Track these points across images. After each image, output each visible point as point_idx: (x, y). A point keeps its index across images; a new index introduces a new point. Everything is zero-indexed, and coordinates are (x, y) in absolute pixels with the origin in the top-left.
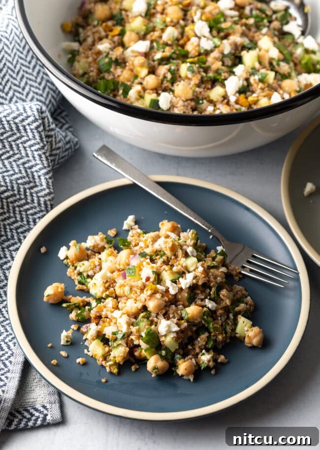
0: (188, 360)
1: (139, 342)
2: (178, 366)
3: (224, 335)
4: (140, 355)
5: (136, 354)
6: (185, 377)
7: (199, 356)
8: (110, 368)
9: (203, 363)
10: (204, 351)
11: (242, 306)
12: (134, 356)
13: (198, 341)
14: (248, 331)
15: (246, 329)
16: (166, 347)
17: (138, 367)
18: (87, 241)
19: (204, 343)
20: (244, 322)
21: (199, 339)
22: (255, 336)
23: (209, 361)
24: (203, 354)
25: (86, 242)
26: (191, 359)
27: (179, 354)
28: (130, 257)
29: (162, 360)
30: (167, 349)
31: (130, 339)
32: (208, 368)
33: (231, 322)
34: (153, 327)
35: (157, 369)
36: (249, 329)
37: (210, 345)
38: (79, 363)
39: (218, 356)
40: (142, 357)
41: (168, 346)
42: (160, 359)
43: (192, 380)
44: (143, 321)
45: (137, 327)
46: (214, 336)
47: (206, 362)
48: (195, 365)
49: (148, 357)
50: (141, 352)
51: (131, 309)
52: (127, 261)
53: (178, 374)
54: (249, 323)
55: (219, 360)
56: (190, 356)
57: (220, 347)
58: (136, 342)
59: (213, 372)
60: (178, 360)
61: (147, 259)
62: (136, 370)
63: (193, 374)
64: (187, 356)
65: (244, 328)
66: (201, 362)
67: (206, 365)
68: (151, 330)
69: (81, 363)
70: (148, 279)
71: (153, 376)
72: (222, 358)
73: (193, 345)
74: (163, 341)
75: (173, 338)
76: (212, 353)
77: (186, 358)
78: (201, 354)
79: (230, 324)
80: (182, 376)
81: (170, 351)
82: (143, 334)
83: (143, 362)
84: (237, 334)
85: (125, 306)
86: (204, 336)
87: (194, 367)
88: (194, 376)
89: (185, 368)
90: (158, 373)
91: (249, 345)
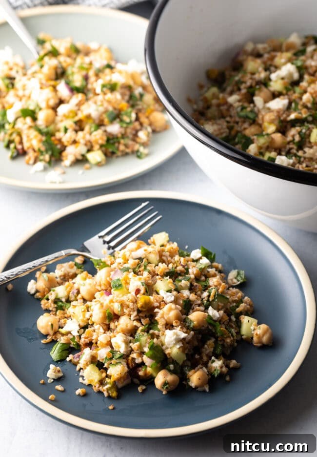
0: (198, 370)
1: (142, 359)
2: (189, 379)
3: (232, 338)
4: (146, 374)
5: (141, 373)
6: (199, 389)
7: (210, 364)
8: (108, 392)
9: (215, 370)
10: (213, 358)
11: (242, 306)
12: (138, 377)
13: (205, 348)
14: (254, 330)
15: (252, 328)
16: (173, 360)
17: (144, 387)
18: (56, 271)
19: (212, 350)
20: (248, 321)
21: (206, 346)
22: (265, 333)
23: (221, 367)
24: (214, 361)
25: (54, 272)
26: (202, 368)
27: (188, 366)
28: (110, 275)
29: (171, 374)
30: (174, 362)
31: (130, 358)
32: (222, 375)
33: (235, 324)
34: (155, 340)
35: (168, 383)
36: (256, 327)
37: (218, 351)
38: (79, 395)
39: (229, 361)
40: (148, 376)
41: (175, 359)
42: (169, 373)
43: (207, 390)
44: (143, 335)
45: (138, 343)
46: (221, 341)
47: (219, 368)
48: (208, 373)
49: (154, 374)
50: (146, 370)
51: (127, 326)
52: (108, 279)
53: (191, 387)
54: (255, 321)
55: (231, 366)
56: (200, 366)
57: (228, 352)
58: (138, 361)
59: (228, 378)
60: (188, 372)
61: (130, 272)
62: (144, 391)
63: (208, 383)
64: (197, 366)
65: (250, 327)
66: (213, 370)
67: (219, 372)
68: (154, 343)
69: (81, 394)
70: (138, 291)
71: (164, 393)
72: (233, 363)
73: (200, 354)
74: (169, 354)
75: (179, 348)
76: (223, 358)
77: (196, 369)
78: (210, 361)
79: (234, 326)
80: (196, 387)
81: (178, 364)
82: (146, 350)
83: (149, 381)
84: (243, 335)
85: (119, 324)
86: (211, 342)
87: (207, 376)
88: (209, 385)
89: (198, 378)
90: (169, 388)
91: (259, 345)
